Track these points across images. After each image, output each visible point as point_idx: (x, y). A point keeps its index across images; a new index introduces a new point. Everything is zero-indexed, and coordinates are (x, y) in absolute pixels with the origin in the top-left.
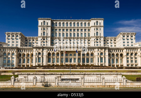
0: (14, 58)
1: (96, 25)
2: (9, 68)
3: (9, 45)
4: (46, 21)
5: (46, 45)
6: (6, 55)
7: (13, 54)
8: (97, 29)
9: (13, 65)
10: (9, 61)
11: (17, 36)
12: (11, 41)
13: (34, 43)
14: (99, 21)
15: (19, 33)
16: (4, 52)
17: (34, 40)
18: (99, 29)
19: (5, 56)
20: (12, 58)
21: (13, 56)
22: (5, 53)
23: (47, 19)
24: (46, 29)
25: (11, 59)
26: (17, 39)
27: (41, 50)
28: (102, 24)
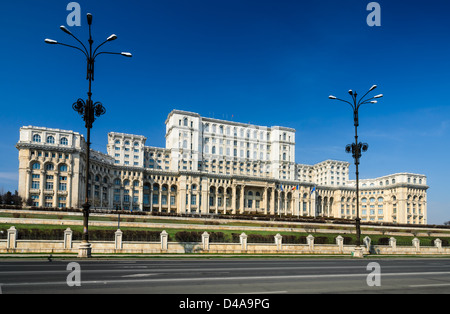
0: (137, 192)
1: (282, 139)
2: (128, 213)
3: (117, 161)
4: (190, 118)
5: (188, 168)
6: (120, 184)
7: (136, 182)
8: (285, 148)
9: (136, 207)
10: (127, 198)
11: (136, 144)
12: (122, 152)
13: (159, 161)
14: (288, 134)
15: (142, 137)
16: (115, 177)
17: (159, 155)
18: (287, 148)
19: (118, 187)
20: (135, 191)
21: (136, 188)
22: (118, 179)
23: (192, 115)
24: (189, 134)
25: (131, 194)
26: (136, 151)
27: (198, 179)
28: (293, 140)
